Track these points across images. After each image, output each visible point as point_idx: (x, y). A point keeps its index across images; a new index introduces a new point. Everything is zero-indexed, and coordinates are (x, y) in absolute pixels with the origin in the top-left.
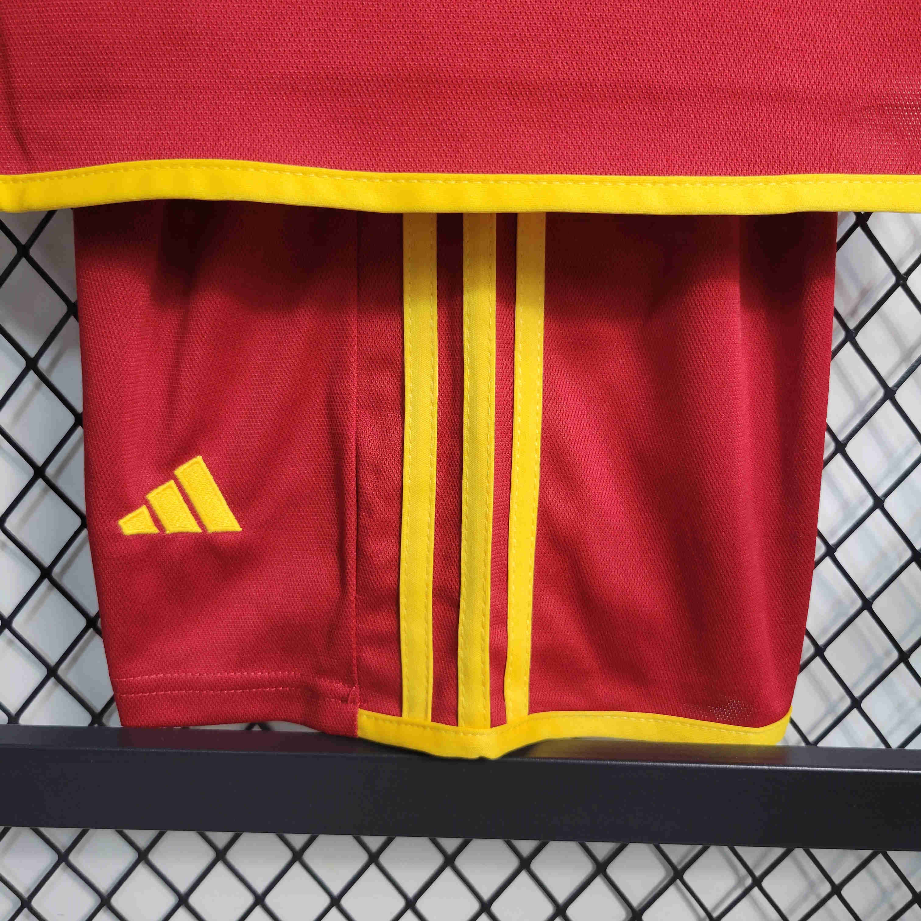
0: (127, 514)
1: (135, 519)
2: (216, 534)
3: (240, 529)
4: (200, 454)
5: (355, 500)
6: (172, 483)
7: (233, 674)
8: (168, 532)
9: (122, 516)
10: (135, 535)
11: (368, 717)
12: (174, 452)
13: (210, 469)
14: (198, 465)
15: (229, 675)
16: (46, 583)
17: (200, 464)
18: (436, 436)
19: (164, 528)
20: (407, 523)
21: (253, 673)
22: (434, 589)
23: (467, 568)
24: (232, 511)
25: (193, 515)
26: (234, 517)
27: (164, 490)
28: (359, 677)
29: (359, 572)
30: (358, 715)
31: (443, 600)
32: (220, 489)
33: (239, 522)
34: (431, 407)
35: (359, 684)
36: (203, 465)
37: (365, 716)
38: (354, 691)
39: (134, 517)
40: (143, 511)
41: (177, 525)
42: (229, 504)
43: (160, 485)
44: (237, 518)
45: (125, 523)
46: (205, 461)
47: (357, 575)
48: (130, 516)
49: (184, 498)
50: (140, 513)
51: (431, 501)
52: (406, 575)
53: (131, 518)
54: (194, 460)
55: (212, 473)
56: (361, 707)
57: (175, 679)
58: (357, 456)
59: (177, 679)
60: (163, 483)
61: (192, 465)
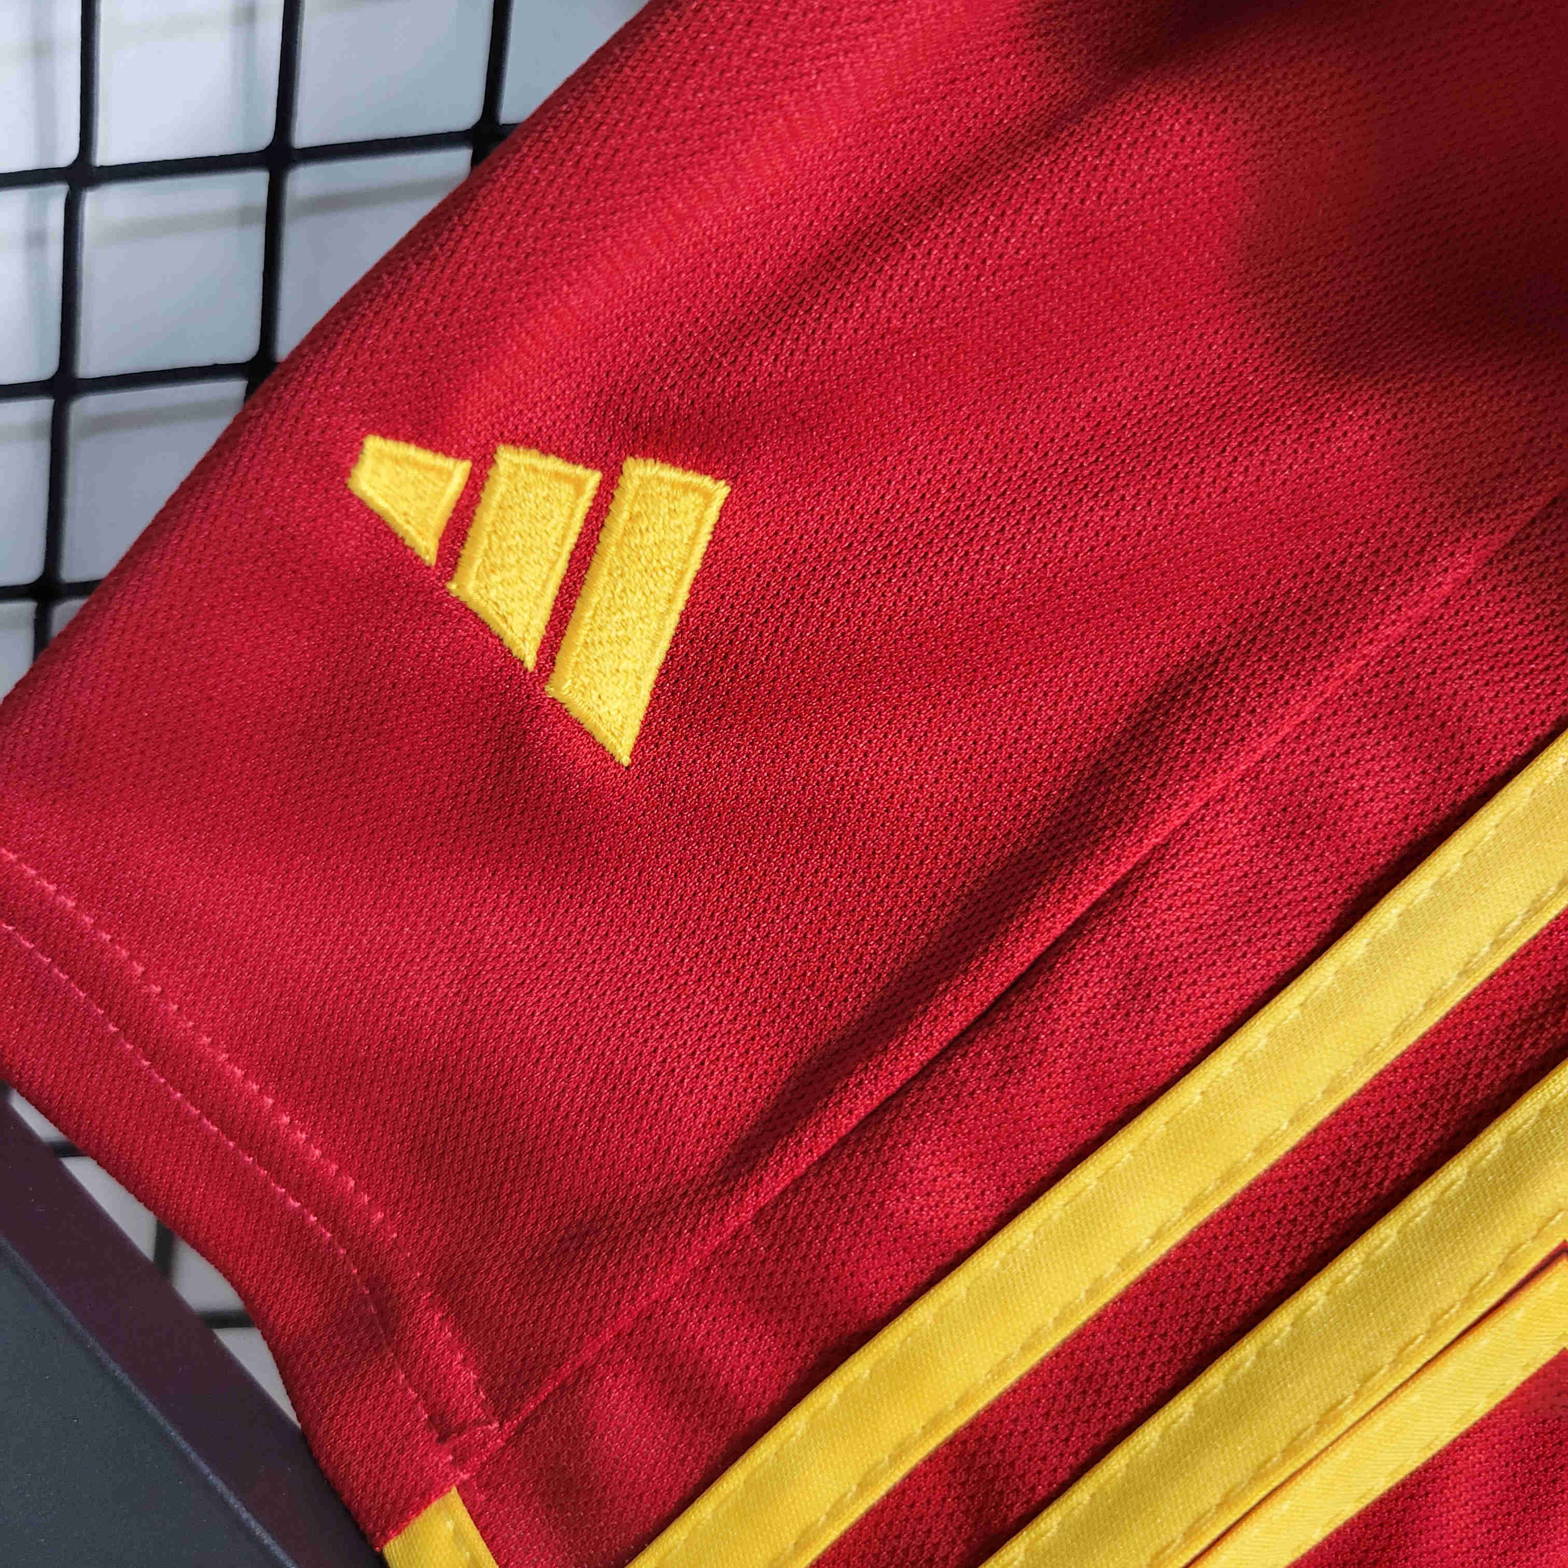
0: (408, 440)
1: (413, 473)
2: (559, 710)
3: (626, 760)
4: (732, 480)
5: (997, 990)
6: (593, 478)
7: (239, 1073)
8: (452, 586)
9: (391, 432)
10: (371, 512)
11: (458, 1533)
12: (685, 410)
13: (716, 541)
14: (700, 500)
15: (229, 1067)
16: (42, 407)
17: (707, 506)
18: (1389, 1056)
19: (454, 566)
20: (1078, 1194)
21: (286, 1119)
22: (971, 1426)
23: (1127, 1479)
24: (656, 696)
25: (554, 609)
26: (641, 715)
27: (557, 475)
28: (535, 1418)
29: (817, 1175)
30: (435, 1504)
31: (962, 1476)
32: (685, 616)
33: (641, 739)
34: (1453, 976)
35: (520, 1431)
36: (712, 515)
37: (450, 1525)
38: (487, 1434)
39: (416, 464)
40: (450, 475)
41: (493, 594)
42: (665, 671)
43: (558, 454)
44: (646, 724)
45: (380, 456)
46: (723, 511)
47: (803, 1177)
48: (411, 451)
49: (577, 546)
50: (440, 471)
51: (1196, 1203)
52: (939, 1317)
53: (407, 459)
54: (706, 482)
55: (710, 557)
56: (463, 1489)
57: (93, 944)
58: (1119, 889)
59: (98, 947)
60: (571, 457)
61: (686, 487)
